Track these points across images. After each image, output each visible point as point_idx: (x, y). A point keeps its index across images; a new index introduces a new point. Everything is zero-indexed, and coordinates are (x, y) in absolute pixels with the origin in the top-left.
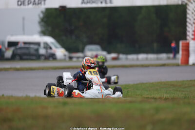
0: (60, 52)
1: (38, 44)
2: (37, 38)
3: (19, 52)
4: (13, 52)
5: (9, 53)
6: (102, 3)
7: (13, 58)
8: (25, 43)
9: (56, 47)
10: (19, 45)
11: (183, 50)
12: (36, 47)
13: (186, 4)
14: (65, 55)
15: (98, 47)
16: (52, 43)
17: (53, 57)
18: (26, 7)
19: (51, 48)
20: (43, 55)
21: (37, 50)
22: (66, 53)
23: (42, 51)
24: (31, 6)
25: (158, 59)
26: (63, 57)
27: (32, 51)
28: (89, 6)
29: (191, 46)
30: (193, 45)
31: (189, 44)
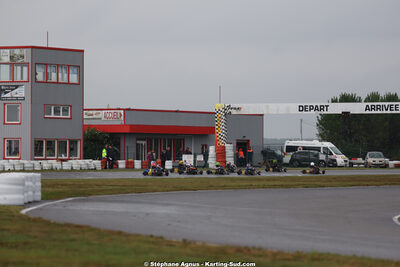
0: (340, 159)
1: (318, 149)
2: (316, 143)
3: (298, 157)
4: (292, 157)
5: (287, 159)
6: (387, 110)
7: (293, 164)
8: (304, 148)
9: (337, 154)
10: (298, 151)
12: (316, 152)
14: (346, 161)
15: (381, 153)
16: (332, 148)
17: (333, 164)
19: (331, 154)
20: (323, 161)
21: (317, 156)
22: (347, 159)
23: (322, 157)
26: (344, 164)
27: (312, 157)
28: (373, 112)
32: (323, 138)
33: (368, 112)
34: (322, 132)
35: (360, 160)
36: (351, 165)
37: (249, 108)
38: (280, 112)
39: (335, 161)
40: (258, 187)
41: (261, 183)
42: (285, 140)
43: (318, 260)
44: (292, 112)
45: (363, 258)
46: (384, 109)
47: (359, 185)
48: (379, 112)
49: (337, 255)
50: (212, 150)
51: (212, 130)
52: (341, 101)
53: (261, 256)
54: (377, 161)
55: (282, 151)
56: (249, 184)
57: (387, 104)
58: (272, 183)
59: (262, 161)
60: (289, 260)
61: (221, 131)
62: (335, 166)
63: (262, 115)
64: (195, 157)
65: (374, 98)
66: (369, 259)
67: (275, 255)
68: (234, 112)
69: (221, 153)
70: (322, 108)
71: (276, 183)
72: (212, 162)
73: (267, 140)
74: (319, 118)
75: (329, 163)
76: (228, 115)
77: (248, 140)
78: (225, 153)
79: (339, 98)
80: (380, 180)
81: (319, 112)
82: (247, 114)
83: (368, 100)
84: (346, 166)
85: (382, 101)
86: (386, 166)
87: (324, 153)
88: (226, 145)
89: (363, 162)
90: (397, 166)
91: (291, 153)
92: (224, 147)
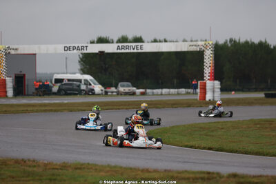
0: (98, 88)
1: (80, 81)
2: (78, 76)
3: (64, 87)
4: (59, 87)
5: (55, 89)
6: (134, 49)
7: (59, 93)
8: (69, 80)
9: (95, 84)
10: (64, 82)
11: (201, 88)
12: (78, 83)
13: (204, 51)
14: (102, 90)
15: (129, 84)
16: (91, 80)
17: (91, 92)
19: (90, 84)
20: (84, 90)
21: (79, 86)
22: (103, 89)
23: (83, 87)
24: (75, 51)
25: (178, 94)
26: (100, 92)
27: (75, 87)
28: (123, 51)
29: (207, 85)
30: (209, 84)
31: (205, 83)
32: (84, 72)
33: (119, 51)
34: (83, 67)
35: (113, 89)
36: (106, 93)
37: (24, 49)
38: (50, 52)
39: (93, 90)
40: (33, 111)
41: (36, 108)
42: (53, 74)
43: (80, 169)
45: (115, 167)
46: (131, 48)
47: (112, 109)
48: (127, 51)
49: (96, 165)
52: (97, 43)
53: (35, 166)
54: (127, 89)
55: (51, 82)
56: (25, 109)
57: (134, 44)
58: (43, 108)
60: (57, 169)
61: (2, 67)
62: (94, 94)
63: (35, 54)
65: (124, 40)
66: (121, 167)
67: (46, 165)
68: (13, 52)
69: (3, 85)
70: (82, 48)
71: (46, 108)
73: (39, 74)
74: (81, 56)
75: (89, 92)
76: (8, 54)
77: (24, 75)
78: (6, 84)
79: (96, 40)
80: (129, 105)
81: (80, 52)
82: (23, 53)
83: (119, 41)
84: (102, 94)
85: (130, 42)
86: (134, 94)
87: (85, 84)
88: (7, 78)
89: (116, 90)
90: (143, 94)
91: (59, 84)
92: (5, 80)
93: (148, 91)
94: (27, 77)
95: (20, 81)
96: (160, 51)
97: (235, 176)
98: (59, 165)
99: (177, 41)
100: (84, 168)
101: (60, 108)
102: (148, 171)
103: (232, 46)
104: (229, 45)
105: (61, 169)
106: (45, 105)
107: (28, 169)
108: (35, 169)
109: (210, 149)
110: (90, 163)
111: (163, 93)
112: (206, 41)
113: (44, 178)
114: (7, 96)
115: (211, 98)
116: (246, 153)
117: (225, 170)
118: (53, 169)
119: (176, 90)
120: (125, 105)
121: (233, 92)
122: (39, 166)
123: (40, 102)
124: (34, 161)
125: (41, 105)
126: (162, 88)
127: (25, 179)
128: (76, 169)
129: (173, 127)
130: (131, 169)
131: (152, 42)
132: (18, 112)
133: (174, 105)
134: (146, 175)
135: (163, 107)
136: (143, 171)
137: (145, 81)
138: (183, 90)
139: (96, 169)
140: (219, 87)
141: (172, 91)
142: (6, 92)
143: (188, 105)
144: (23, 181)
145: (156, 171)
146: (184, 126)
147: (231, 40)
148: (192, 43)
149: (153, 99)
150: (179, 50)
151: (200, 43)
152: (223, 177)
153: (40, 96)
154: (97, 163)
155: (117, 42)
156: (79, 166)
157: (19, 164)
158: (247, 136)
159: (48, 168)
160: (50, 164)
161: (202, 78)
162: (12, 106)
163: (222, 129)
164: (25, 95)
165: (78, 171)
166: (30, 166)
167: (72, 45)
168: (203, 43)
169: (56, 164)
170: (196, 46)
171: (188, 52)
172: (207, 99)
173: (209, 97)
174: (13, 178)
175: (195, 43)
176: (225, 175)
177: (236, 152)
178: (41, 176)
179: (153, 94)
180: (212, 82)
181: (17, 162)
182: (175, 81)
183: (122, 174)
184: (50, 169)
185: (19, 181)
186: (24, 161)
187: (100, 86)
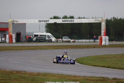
0: (53, 39)
1: (45, 36)
2: (45, 34)
3: (38, 38)
5: (34, 39)
7: (36, 41)
8: (40, 35)
9: (52, 37)
10: (39, 36)
13: (101, 23)
14: (55, 40)
15: (67, 37)
16: (50, 35)
18: (42, 23)
19: (50, 37)
20: (47, 40)
21: (45, 38)
23: (47, 38)
24: (44, 22)
25: (90, 42)
26: (55, 41)
27: (43, 39)
28: (65, 22)
29: (103, 38)
30: (104, 38)
31: (102, 37)
32: (47, 32)
33: (63, 22)
34: (47, 30)
35: (60, 40)
36: (57, 41)
37: (21, 21)
38: (32, 23)
39: (51, 40)
40: (24, 49)
41: (26, 48)
42: (34, 33)
43: (45, 75)
44: (36, 23)
45: (61, 75)
46: (69, 21)
47: (60, 49)
48: (67, 22)
50: (7, 36)
51: (7, 29)
52: (54, 18)
54: (66, 40)
55: (33, 36)
56: (21, 48)
57: (70, 19)
58: (29, 48)
59: (25, 40)
61: (11, 29)
62: (52, 42)
63: (25, 24)
64: (1, 39)
65: (65, 17)
66: (64, 75)
67: (30, 73)
68: (15, 23)
69: (11, 37)
70: (47, 21)
71: (31, 48)
72: (7, 40)
74: (46, 24)
75: (49, 41)
76: (13, 24)
77: (21, 33)
78: (12, 37)
79: (53, 17)
80: (67, 47)
81: (46, 23)
82: (20, 23)
83: (63, 18)
84: (55, 42)
85: (68, 18)
86: (70, 42)
87: (48, 37)
88: (13, 34)
89: (61, 40)
90: (74, 42)
91: (36, 37)
92: (12, 35)
93: (76, 40)
94: (22, 34)
95: (18, 36)
96: (82, 22)
97: (115, 79)
98: (36, 74)
99: (89, 18)
100: (47, 75)
101: (36, 48)
102: (76, 76)
103: (114, 20)
104: (113, 20)
105: (37, 75)
106: (30, 46)
107: (22, 75)
108: (25, 75)
109: (104, 67)
110: (50, 73)
111: (83, 41)
112: (102, 18)
113: (30, 79)
114: (12, 42)
115: (104, 44)
116: (120, 69)
117: (111, 77)
118: (33, 75)
119: (89, 40)
120: (66, 47)
121: (114, 41)
122: (27, 74)
123: (28, 45)
124: (25, 72)
125: (28, 47)
126: (82, 39)
127: (21, 80)
128: (44, 75)
129: (87, 57)
130: (68, 75)
131: (78, 18)
132: (18, 50)
133: (88, 47)
134: (75, 78)
135: (83, 48)
136: (74, 76)
137: (75, 36)
138: (92, 40)
139: (53, 76)
140: (108, 39)
141: (87, 40)
142: (12, 40)
143: (94, 47)
144: (20, 80)
145: (79, 77)
146: (92, 56)
147: (114, 18)
148: (96, 19)
149: (78, 44)
150: (90, 22)
151: (99, 19)
152: (110, 79)
153: (27, 42)
154: (53, 73)
155: (62, 19)
156: (45, 74)
157: (18, 73)
158: (120, 61)
159: (31, 75)
160: (32, 73)
161: (100, 35)
162: (15, 47)
163: (110, 58)
164: (21, 42)
165: (45, 76)
166: (23, 74)
167: (42, 20)
168: (101, 19)
169: (35, 73)
170: (98, 20)
171: (94, 23)
172: (103, 44)
173: (103, 43)
174: (15, 79)
175: (97, 19)
176: (111, 79)
177: (116, 68)
178: (28, 78)
179: (78, 42)
180: (105, 37)
181: (17, 72)
182: (88, 36)
183: (64, 78)
184: (32, 75)
185: (18, 80)
186: (20, 72)
187: (55, 38)
